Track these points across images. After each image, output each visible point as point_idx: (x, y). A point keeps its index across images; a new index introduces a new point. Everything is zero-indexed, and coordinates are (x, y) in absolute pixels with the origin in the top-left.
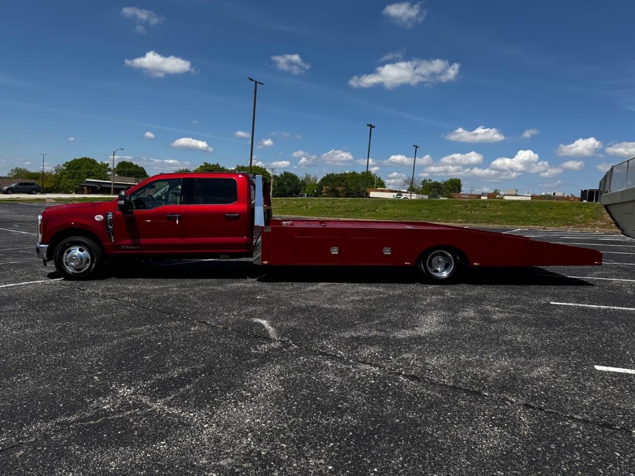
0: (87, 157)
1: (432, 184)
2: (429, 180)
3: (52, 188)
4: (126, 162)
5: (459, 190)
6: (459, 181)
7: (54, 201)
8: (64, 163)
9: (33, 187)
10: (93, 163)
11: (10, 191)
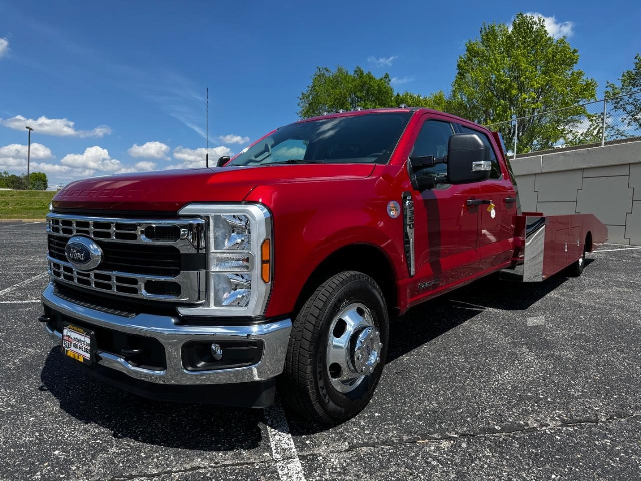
1: (9, 177)
2: (5, 173)
5: (45, 187)
6: (44, 176)
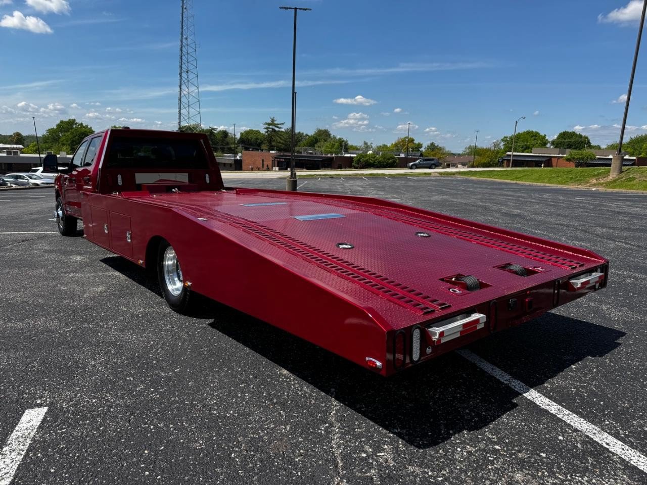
0: (531, 130)
3: (489, 163)
4: (568, 132)
7: (438, 175)
8: (502, 138)
9: (433, 162)
10: (536, 136)
11: (414, 167)
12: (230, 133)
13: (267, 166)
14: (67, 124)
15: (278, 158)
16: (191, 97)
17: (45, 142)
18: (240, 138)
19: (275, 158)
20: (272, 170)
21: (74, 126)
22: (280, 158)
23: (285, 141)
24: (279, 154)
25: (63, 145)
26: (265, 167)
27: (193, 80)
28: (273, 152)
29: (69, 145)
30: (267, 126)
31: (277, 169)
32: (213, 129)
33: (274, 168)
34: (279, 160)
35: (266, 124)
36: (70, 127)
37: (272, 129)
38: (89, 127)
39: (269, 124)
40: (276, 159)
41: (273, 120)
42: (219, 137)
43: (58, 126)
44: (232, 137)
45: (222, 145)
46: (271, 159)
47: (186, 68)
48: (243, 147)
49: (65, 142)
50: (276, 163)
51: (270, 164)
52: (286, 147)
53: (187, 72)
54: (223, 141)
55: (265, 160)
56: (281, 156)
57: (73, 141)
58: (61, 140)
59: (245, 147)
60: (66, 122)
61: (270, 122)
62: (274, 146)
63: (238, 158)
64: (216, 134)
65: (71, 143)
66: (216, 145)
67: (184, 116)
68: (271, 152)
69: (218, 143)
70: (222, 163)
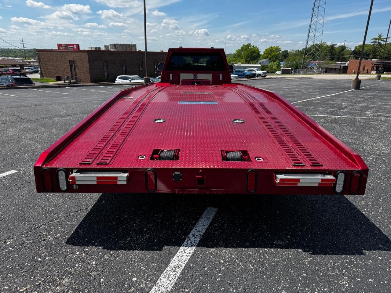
12: (347, 48)
13: (367, 70)
14: (246, 47)
15: (377, 64)
16: (318, 24)
17: (234, 57)
18: (354, 51)
19: (375, 64)
20: (371, 73)
21: (250, 47)
22: (379, 65)
23: (388, 51)
24: (379, 61)
25: (242, 58)
26: (366, 71)
27: (321, 12)
28: (375, 60)
29: (245, 59)
30: (374, 40)
31: (375, 72)
32: (334, 45)
33: (372, 72)
34: (378, 66)
35: (374, 39)
36: (247, 48)
37: (378, 42)
38: (257, 47)
39: (376, 39)
40: (375, 66)
41: (380, 36)
42: (338, 51)
43: (242, 48)
44: (348, 50)
45: (339, 56)
46: (372, 65)
47: (318, 5)
48: (354, 57)
49: (243, 57)
50: (375, 68)
51: (370, 68)
52: (387, 56)
53: (318, 7)
54: (339, 53)
55: (366, 66)
56: (380, 63)
57: (247, 56)
58: (242, 56)
59: (356, 57)
60: (246, 45)
61: (378, 37)
62: (378, 56)
63: (347, 65)
64: (337, 48)
65: (246, 57)
66: (334, 56)
67: (311, 37)
68: (373, 60)
69: (336, 54)
70: (334, 68)
